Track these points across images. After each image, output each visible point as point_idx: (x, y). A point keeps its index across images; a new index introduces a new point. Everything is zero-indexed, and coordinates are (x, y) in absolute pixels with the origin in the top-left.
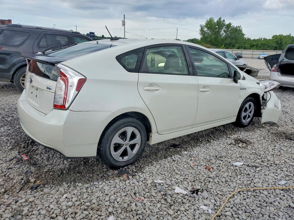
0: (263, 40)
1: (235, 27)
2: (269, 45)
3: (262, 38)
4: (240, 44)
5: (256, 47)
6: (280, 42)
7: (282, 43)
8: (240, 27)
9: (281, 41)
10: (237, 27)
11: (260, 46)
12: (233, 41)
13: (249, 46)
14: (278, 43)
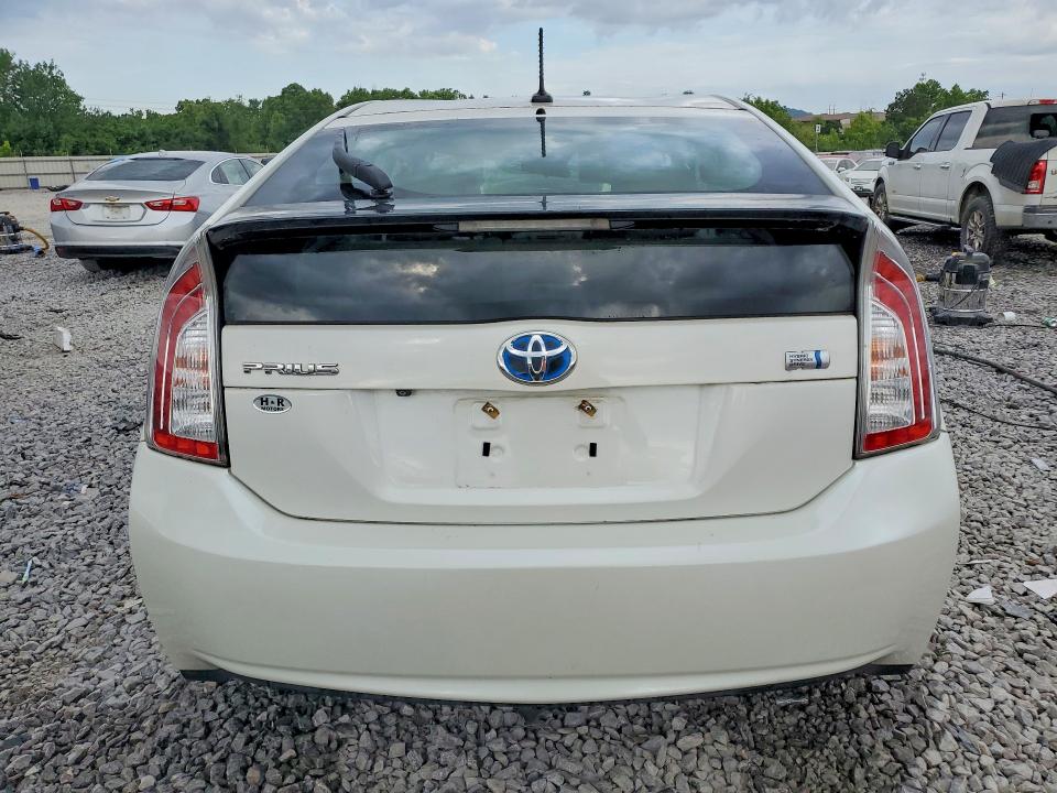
0: (144, 117)
1: (32, 68)
2: (185, 136)
3: (140, 113)
4: (74, 136)
5: (139, 143)
6: (216, 125)
7: (225, 128)
8: (52, 68)
9: (218, 120)
10: (38, 66)
11: (153, 139)
12: (42, 122)
13: (115, 141)
14: (213, 130)
